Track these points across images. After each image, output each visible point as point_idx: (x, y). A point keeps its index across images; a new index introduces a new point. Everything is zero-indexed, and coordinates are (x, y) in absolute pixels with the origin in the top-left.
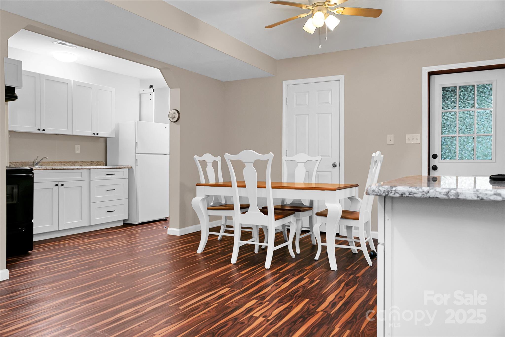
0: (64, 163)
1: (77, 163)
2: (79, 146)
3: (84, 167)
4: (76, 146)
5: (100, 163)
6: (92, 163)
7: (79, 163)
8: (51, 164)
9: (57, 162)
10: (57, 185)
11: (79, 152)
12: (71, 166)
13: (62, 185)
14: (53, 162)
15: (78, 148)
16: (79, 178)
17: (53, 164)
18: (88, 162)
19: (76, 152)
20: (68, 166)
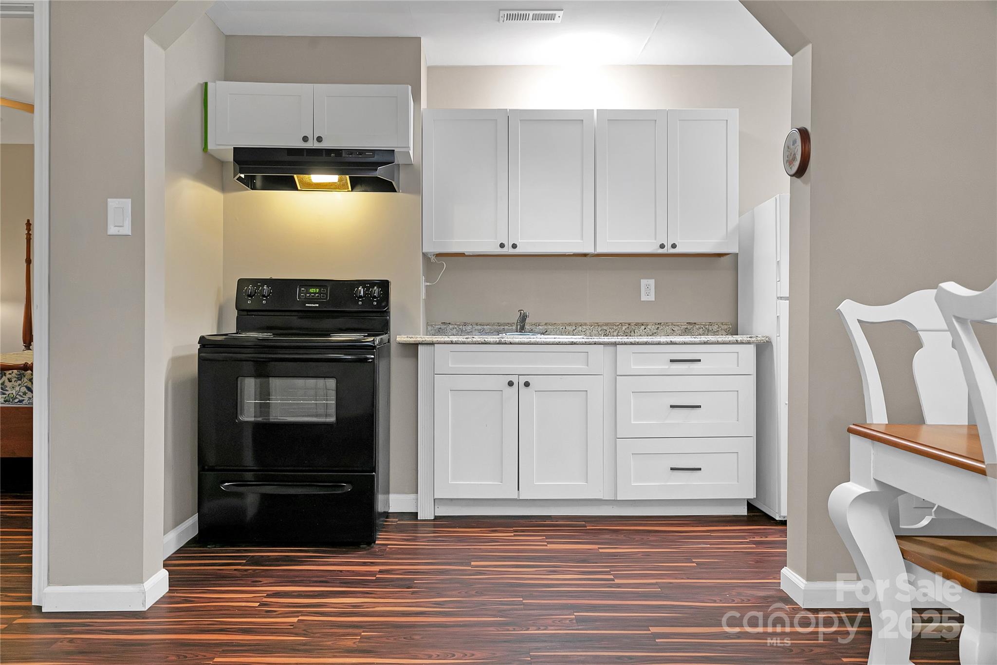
0: (605, 328)
1: (643, 327)
2: (652, 282)
3: (596, 339)
4: (644, 282)
5: (715, 328)
6: (689, 327)
7: (649, 327)
8: (569, 328)
9: (585, 324)
10: (511, 384)
11: (652, 298)
12: (626, 334)
13: (527, 384)
14: (576, 325)
15: (648, 289)
16: (580, 367)
17: (574, 330)
18: (678, 326)
19: (644, 298)
20: (615, 334)
